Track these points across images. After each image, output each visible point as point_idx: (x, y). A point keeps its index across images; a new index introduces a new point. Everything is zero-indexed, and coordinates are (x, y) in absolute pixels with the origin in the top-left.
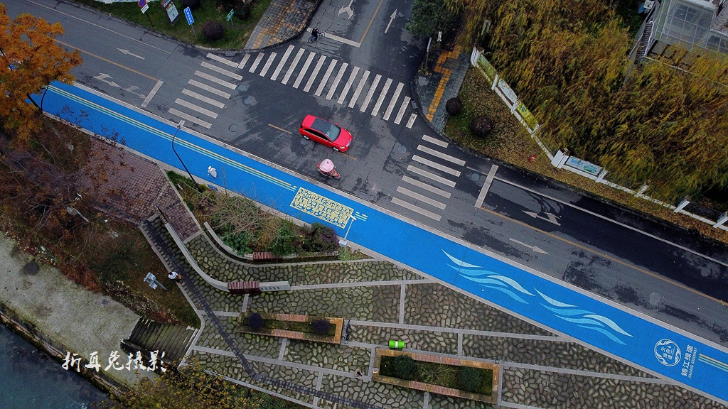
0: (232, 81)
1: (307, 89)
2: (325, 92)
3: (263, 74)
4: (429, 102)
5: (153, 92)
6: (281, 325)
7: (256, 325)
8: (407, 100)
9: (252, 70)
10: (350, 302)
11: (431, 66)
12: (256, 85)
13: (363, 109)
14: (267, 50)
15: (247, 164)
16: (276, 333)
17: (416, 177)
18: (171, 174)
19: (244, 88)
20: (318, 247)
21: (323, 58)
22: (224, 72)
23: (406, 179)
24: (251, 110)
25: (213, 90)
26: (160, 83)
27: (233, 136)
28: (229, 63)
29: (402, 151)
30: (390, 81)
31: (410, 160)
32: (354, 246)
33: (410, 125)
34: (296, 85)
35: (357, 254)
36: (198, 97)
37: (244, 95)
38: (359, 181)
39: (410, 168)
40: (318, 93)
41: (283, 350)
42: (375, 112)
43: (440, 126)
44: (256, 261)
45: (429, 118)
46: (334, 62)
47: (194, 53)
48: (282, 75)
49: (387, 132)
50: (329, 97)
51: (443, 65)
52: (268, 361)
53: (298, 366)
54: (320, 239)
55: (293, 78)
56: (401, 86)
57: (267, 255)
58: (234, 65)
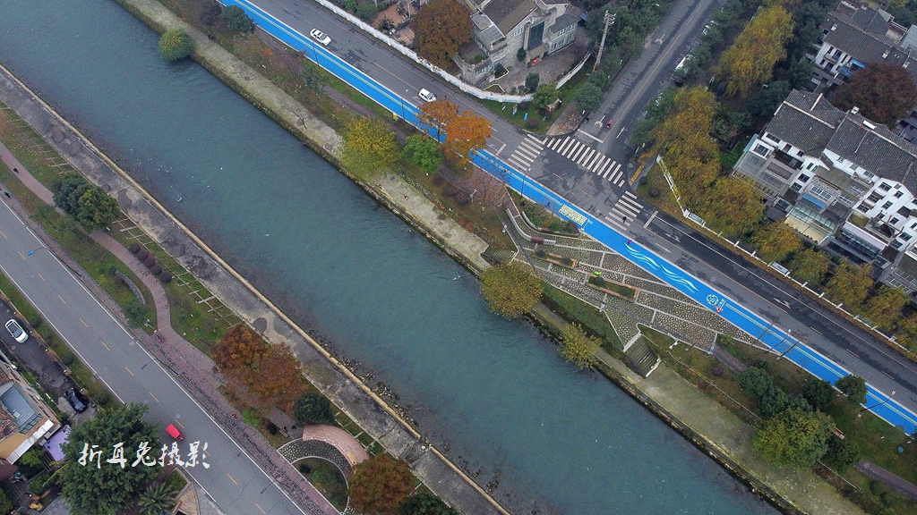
0: (539, 150)
1: (573, 160)
2: (582, 162)
3: (553, 149)
4: (632, 176)
5: (501, 149)
6: (551, 257)
7: (541, 254)
8: (621, 173)
9: (548, 146)
10: (580, 256)
11: (637, 158)
12: (550, 154)
13: (599, 174)
14: (557, 138)
15: (540, 189)
16: (548, 260)
17: (619, 210)
18: (508, 188)
19: (543, 154)
20: (570, 231)
21: (584, 146)
22: (535, 144)
23: (613, 209)
24: (546, 165)
25: (529, 153)
26: (505, 145)
27: (537, 176)
28: (538, 140)
29: (614, 197)
30: (615, 162)
31: (617, 202)
32: (585, 234)
33: (620, 185)
34: (568, 157)
35: (586, 237)
36: (522, 155)
37: (543, 158)
38: (592, 206)
39: (616, 205)
40: (578, 162)
41: (550, 267)
42: (604, 176)
43: (635, 189)
44: (542, 231)
45: (631, 183)
46: (589, 148)
47: (522, 133)
48: (562, 151)
49: (609, 187)
50: (583, 165)
51: (642, 159)
52: (543, 269)
53: (555, 274)
54: (571, 227)
55: (567, 153)
56: (620, 166)
57: (548, 230)
58: (540, 142)
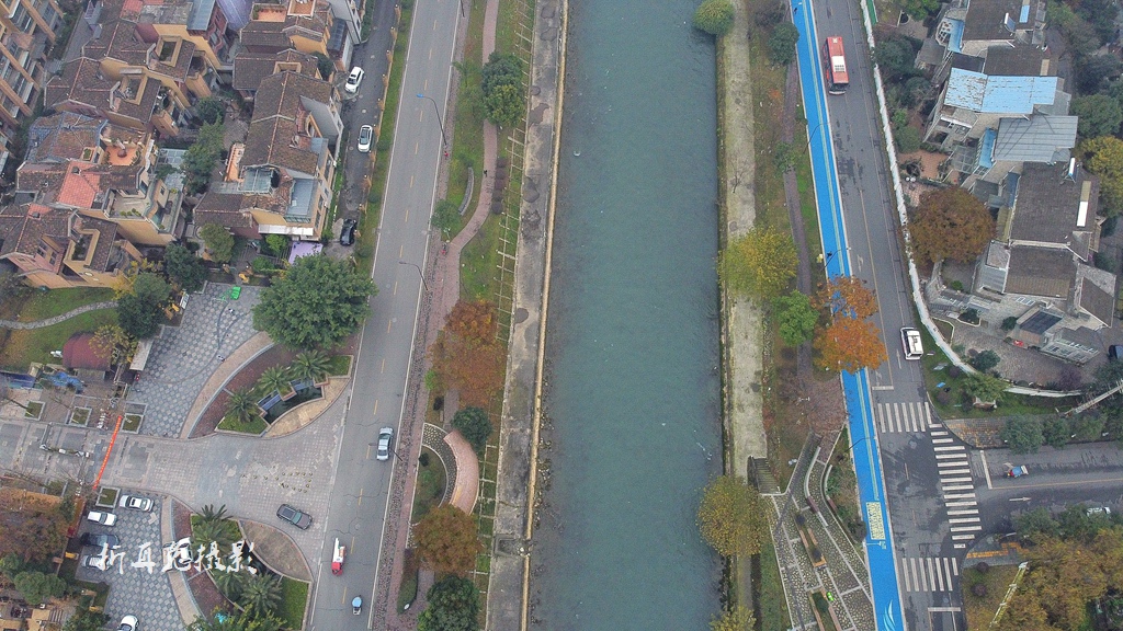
0: (919, 427)
1: (941, 473)
2: (947, 484)
3: (934, 441)
4: (978, 551)
5: (884, 388)
6: (806, 534)
7: (800, 520)
8: (972, 536)
9: (933, 434)
10: (835, 562)
11: (1005, 540)
12: (925, 442)
13: (949, 513)
14: (951, 435)
15: (875, 464)
16: (801, 533)
17: (926, 566)
18: (845, 430)
19: (919, 436)
20: (854, 532)
21: (968, 471)
22: (921, 418)
23: (921, 560)
24: (908, 448)
25: (906, 420)
26: (892, 388)
27: (886, 448)
28: (929, 418)
29: (937, 550)
30: (978, 520)
31: (934, 557)
32: (865, 550)
33: (956, 546)
34: (939, 465)
35: (862, 554)
36: (897, 414)
37: (914, 438)
38: (904, 533)
39: (929, 559)
40: (943, 481)
41: (795, 540)
42: (951, 521)
43: (966, 565)
44: (827, 502)
45: (969, 556)
46: (970, 479)
47: (922, 394)
48: (941, 453)
49: (943, 535)
50: (944, 488)
51: (1008, 548)
52: (787, 536)
53: (792, 552)
54: (858, 530)
55: (943, 461)
56: (979, 528)
57: (834, 507)
58: (930, 421)
